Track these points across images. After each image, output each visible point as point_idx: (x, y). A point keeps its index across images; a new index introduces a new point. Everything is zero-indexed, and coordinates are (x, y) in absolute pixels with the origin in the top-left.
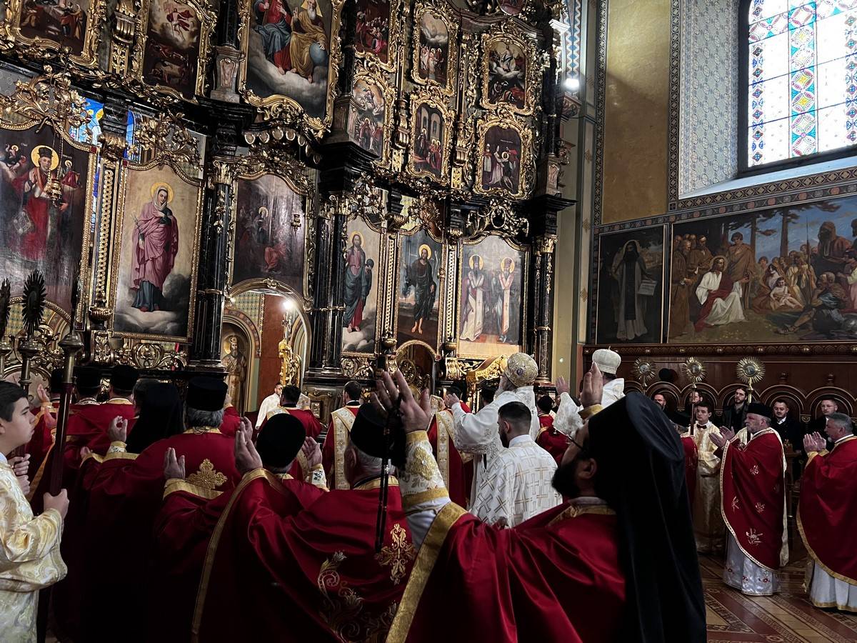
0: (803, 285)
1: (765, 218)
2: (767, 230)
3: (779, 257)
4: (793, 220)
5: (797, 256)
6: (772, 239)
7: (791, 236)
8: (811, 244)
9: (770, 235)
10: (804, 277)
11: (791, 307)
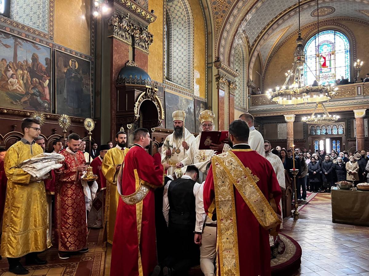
0: (25, 82)
1: (5, 37)
2: (6, 45)
3: (13, 62)
4: (20, 45)
5: (22, 65)
6: (9, 50)
7: (19, 53)
8: (28, 62)
9: (8, 48)
10: (25, 77)
11: (19, 91)
